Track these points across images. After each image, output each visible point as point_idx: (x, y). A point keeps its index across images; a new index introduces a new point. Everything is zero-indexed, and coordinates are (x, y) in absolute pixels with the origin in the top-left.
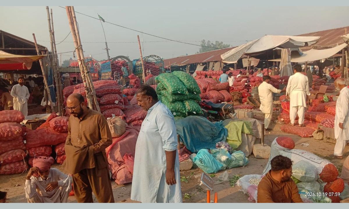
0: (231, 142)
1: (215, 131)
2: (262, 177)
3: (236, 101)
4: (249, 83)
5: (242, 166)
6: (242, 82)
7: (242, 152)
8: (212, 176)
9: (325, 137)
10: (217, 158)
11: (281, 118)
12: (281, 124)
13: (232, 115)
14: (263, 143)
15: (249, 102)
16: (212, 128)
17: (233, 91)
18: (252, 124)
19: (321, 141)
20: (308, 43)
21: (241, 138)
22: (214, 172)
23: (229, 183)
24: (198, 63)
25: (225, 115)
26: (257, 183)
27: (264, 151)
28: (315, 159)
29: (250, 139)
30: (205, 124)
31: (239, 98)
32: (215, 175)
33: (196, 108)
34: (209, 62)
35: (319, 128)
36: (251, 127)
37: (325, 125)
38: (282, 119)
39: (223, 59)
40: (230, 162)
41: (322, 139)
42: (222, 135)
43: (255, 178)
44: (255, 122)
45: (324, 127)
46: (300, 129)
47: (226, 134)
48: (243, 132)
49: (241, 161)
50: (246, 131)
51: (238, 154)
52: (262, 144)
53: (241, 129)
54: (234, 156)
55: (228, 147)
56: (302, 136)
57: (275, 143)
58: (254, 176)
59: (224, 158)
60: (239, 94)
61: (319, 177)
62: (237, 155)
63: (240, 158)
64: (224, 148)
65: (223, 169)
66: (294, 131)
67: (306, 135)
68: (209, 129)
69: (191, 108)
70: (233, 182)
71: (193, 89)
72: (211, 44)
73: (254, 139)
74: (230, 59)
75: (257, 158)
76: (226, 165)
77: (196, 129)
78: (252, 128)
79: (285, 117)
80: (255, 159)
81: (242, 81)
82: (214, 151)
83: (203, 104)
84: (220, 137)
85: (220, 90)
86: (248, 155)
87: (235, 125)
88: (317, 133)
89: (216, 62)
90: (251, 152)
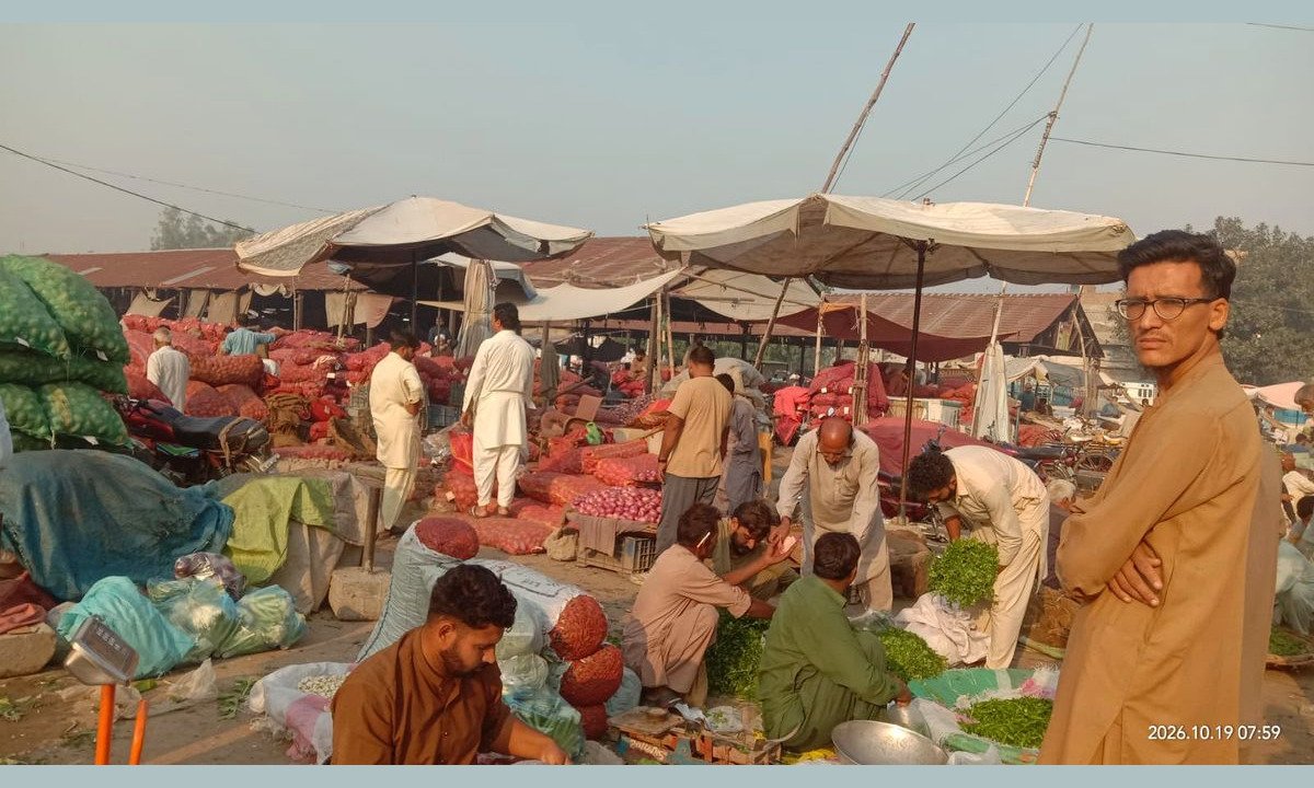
0: (244, 558)
1: (177, 510)
2: (349, 669)
3: (283, 429)
4: (344, 374)
5: (278, 648)
6: (314, 368)
7: (284, 592)
8: (143, 688)
9: (581, 548)
10: (173, 616)
11: (447, 490)
12: (443, 511)
13: (257, 465)
14: (372, 559)
15: (337, 437)
16: (167, 497)
17: (277, 393)
18: (335, 489)
19: (568, 565)
20: (550, 244)
21: (285, 539)
22: (155, 669)
23: (216, 706)
24: (139, 290)
25: (228, 464)
26: (329, 690)
27: (372, 590)
28: (538, 584)
29: (322, 549)
30: (136, 482)
31: (297, 422)
32: (158, 683)
33: (98, 422)
34: (188, 291)
35: (567, 521)
36: (329, 502)
37: (585, 509)
38: (450, 496)
39: (242, 257)
40: (231, 631)
41: (573, 559)
42: (209, 530)
43: (326, 673)
44: (346, 485)
45: (581, 517)
46: (505, 526)
47: (225, 528)
48: (294, 520)
49: (277, 623)
50: (310, 514)
51: (268, 600)
52: (367, 564)
53: (289, 505)
54: (247, 607)
55: (226, 573)
56: (512, 550)
57: (409, 540)
58: (320, 669)
59: (204, 615)
60: (298, 403)
61: (549, 641)
62: (261, 601)
63: (272, 613)
64: (211, 577)
65: (194, 659)
66: (485, 532)
67: (523, 547)
68: (148, 504)
69: (77, 418)
70: (232, 703)
71: (93, 339)
72: (203, 230)
73: (336, 548)
74: (270, 262)
75: (342, 620)
76: (210, 644)
77: (89, 499)
78: (335, 504)
79: (460, 488)
80: (332, 623)
81: (316, 364)
82: (163, 587)
83: (136, 416)
84: (197, 538)
85: (221, 384)
86: (308, 609)
87: (266, 490)
88: (560, 536)
89: (219, 292)
90: (320, 599)
